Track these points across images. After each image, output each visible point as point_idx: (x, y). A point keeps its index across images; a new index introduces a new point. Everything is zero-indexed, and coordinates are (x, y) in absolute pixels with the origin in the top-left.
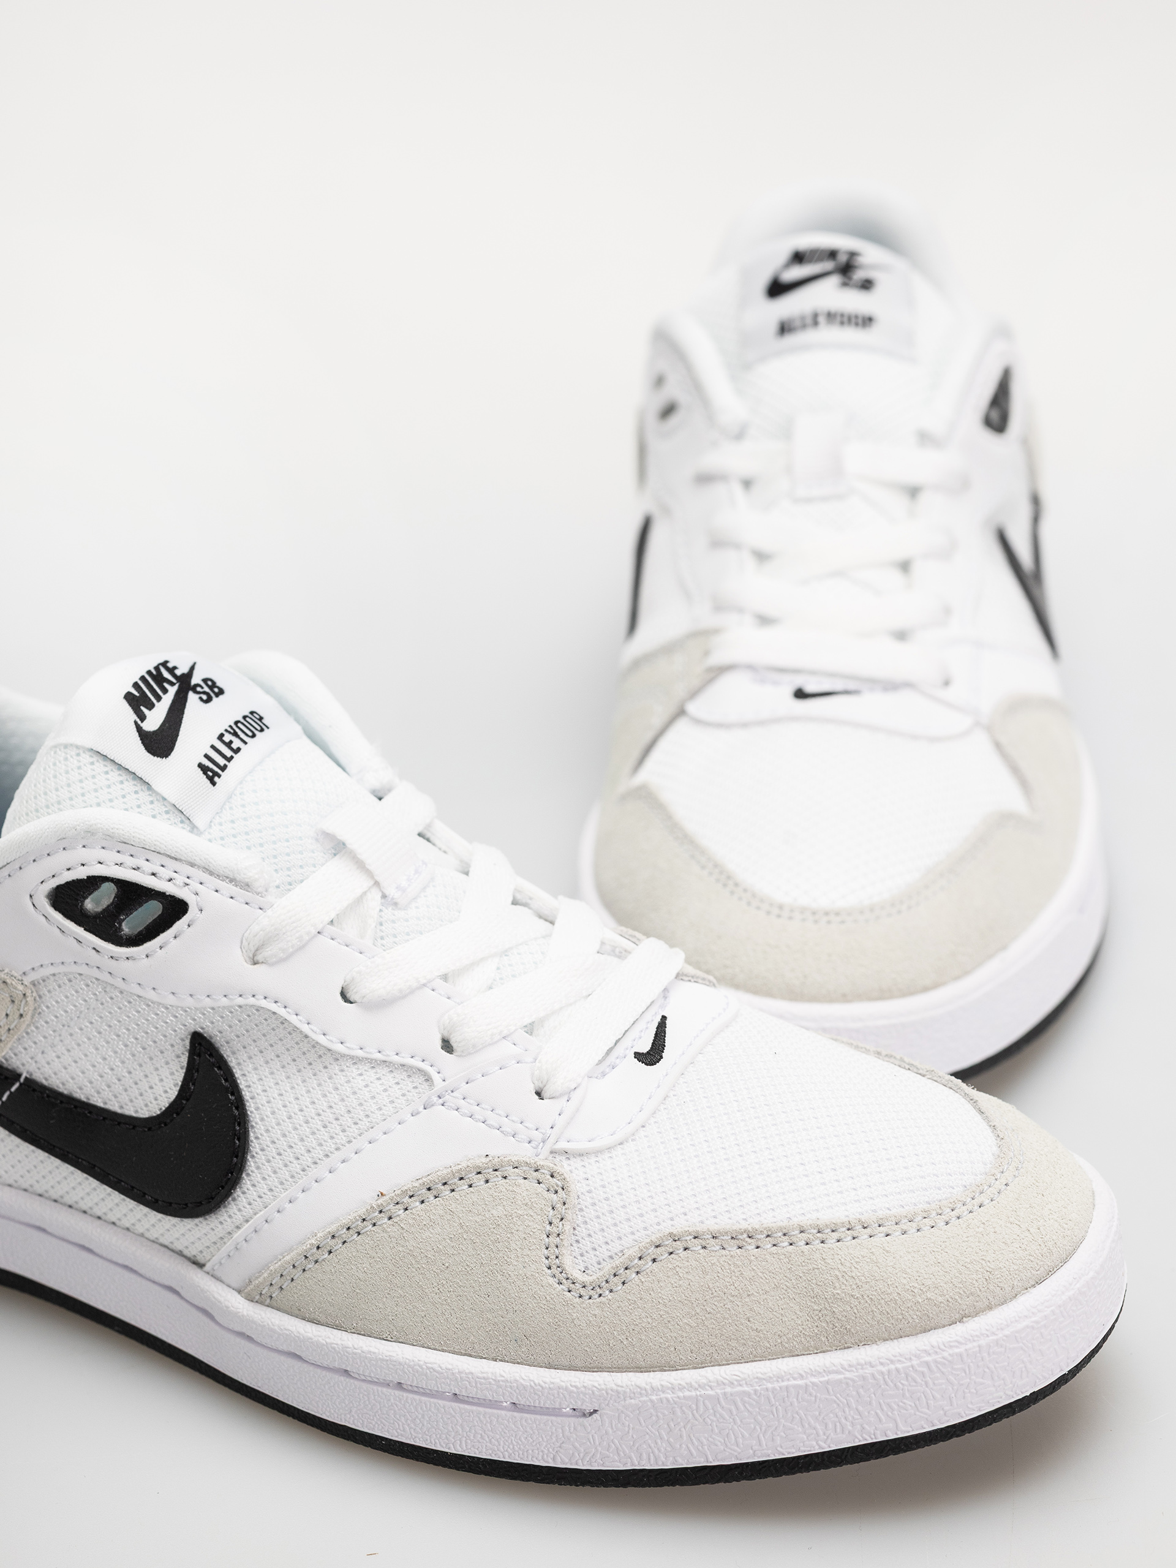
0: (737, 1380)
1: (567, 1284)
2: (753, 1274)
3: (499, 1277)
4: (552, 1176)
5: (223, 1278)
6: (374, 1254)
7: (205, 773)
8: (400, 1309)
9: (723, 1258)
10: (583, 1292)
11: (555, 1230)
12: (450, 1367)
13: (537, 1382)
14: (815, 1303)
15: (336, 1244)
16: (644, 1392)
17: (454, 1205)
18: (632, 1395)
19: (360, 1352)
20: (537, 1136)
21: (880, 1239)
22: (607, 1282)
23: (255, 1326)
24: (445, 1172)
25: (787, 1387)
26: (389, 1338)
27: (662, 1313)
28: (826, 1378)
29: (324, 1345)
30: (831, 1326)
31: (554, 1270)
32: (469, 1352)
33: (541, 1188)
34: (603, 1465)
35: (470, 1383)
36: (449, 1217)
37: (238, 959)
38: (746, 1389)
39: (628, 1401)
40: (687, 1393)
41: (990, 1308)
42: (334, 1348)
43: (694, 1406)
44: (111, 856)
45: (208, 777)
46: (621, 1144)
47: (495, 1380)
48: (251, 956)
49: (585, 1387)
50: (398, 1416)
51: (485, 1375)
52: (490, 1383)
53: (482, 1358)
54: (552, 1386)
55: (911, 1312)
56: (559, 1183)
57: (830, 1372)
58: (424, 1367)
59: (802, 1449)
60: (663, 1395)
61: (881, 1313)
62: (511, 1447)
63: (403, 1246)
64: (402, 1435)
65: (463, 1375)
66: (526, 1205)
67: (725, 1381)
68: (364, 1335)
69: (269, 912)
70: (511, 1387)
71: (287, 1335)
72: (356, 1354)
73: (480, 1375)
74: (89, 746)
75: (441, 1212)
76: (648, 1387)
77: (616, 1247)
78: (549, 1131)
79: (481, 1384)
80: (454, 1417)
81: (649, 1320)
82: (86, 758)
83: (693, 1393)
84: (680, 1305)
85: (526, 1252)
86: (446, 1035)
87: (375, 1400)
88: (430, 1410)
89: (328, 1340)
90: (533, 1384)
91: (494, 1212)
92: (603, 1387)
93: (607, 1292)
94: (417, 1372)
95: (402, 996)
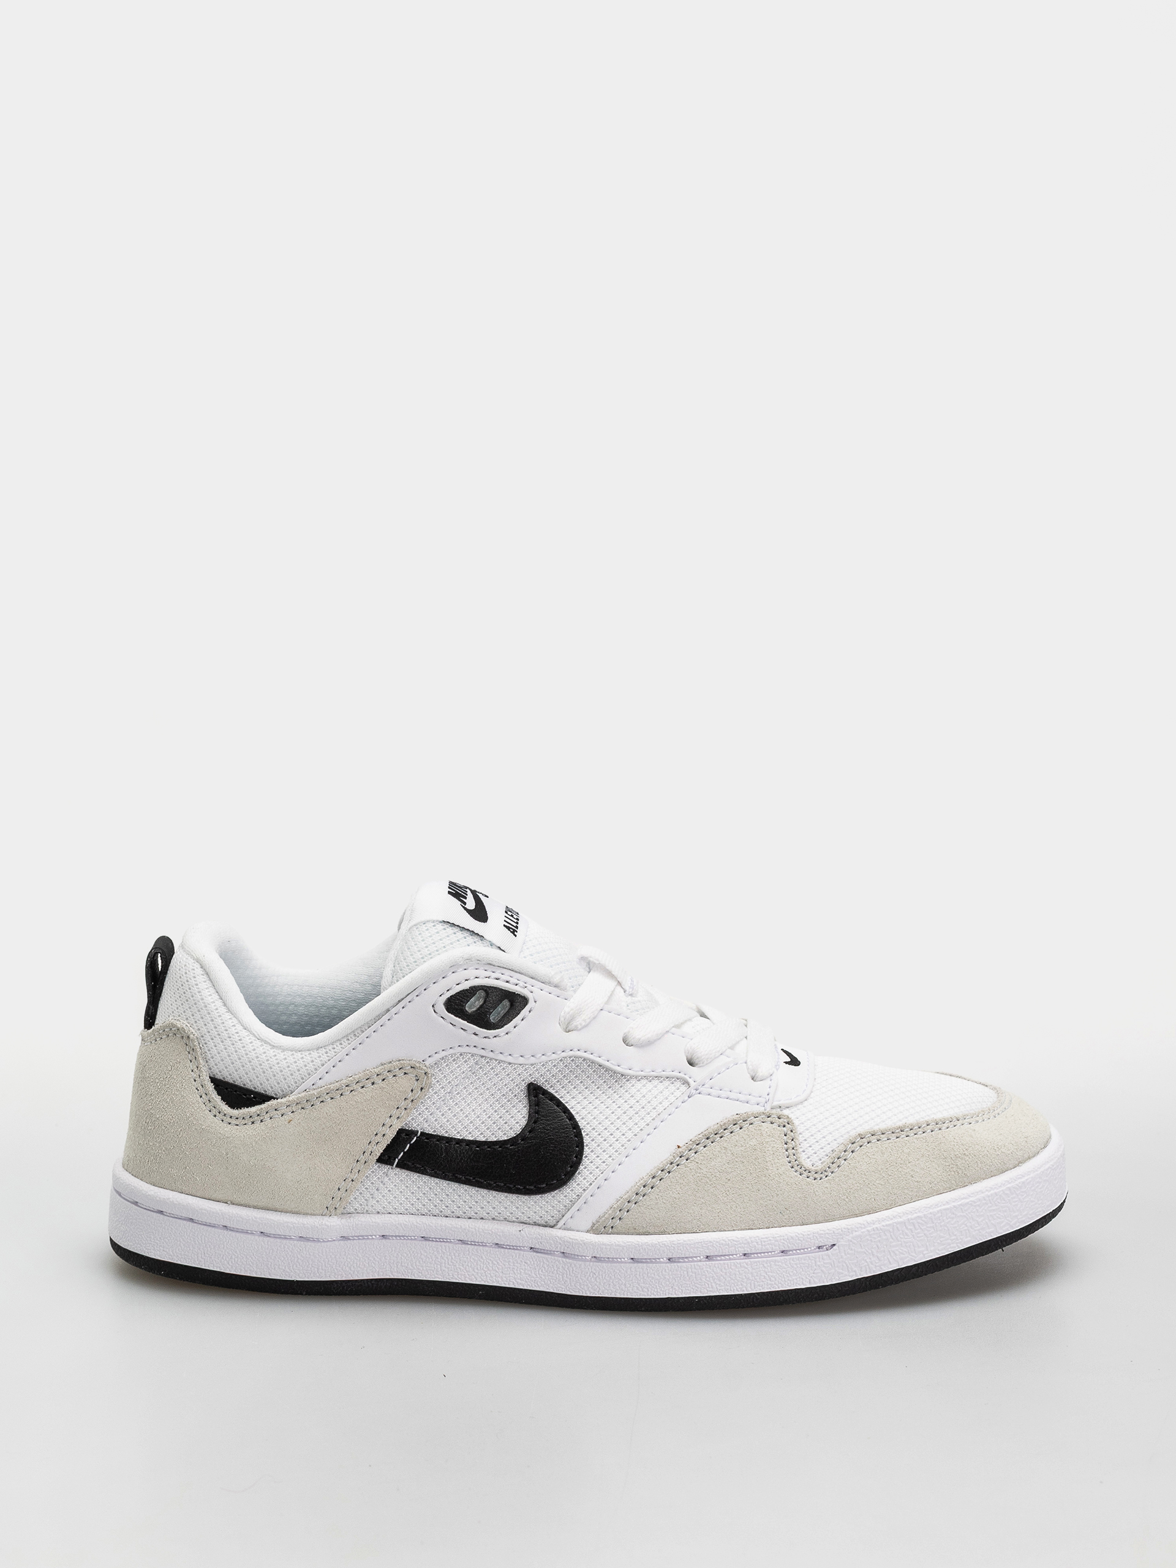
0: (913, 1210)
1: (805, 1174)
2: (909, 1150)
3: (764, 1178)
4: (779, 1118)
5: (573, 1228)
6: (682, 1181)
7: (509, 930)
8: (703, 1211)
9: (891, 1144)
10: (816, 1176)
11: (791, 1146)
12: (743, 1236)
13: (799, 1233)
14: (946, 1162)
15: (656, 1181)
16: (863, 1226)
17: (725, 1144)
18: (856, 1229)
19: (682, 1241)
20: (762, 1100)
21: (966, 1126)
22: (829, 1168)
23: (604, 1247)
24: (716, 1126)
25: (941, 1210)
26: (698, 1231)
27: (864, 1179)
28: (960, 1203)
29: (656, 1244)
30: (957, 1173)
31: (796, 1168)
32: (751, 1227)
33: (775, 1126)
34: (839, 1280)
35: (757, 1243)
36: (724, 1151)
37: (559, 1029)
38: (919, 1214)
39: (855, 1234)
40: (888, 1223)
41: (1029, 1158)
42: (664, 1244)
43: (891, 1230)
44: (481, 973)
45: (511, 932)
46: (806, 1100)
47: (773, 1238)
48: (565, 1027)
49: (828, 1230)
50: (708, 1279)
51: (766, 1236)
52: (770, 1240)
53: (760, 1228)
54: (809, 1233)
55: (996, 1161)
56: (785, 1120)
57: (962, 1199)
58: (727, 1240)
59: (950, 1250)
60: (874, 1226)
61: (981, 1163)
62: (783, 1280)
63: (700, 1173)
64: (710, 1291)
65: (753, 1239)
66: (769, 1136)
67: (907, 1212)
68: (681, 1233)
69: (572, 1000)
70: (784, 1240)
71: (629, 1245)
72: (680, 1244)
73: (764, 1237)
74: (441, 920)
75: (719, 1149)
76: (865, 1223)
77: (828, 1149)
78: (767, 1097)
79: (764, 1242)
80: (747, 1268)
81: (858, 1184)
82: (440, 927)
83: (891, 1222)
84: (873, 1173)
85: (776, 1161)
86: (689, 1057)
87: (692, 1272)
88: (731, 1268)
89: (659, 1241)
90: (797, 1235)
91: (752, 1144)
92: (839, 1227)
93: (830, 1173)
94: (722, 1244)
95: (659, 1038)
